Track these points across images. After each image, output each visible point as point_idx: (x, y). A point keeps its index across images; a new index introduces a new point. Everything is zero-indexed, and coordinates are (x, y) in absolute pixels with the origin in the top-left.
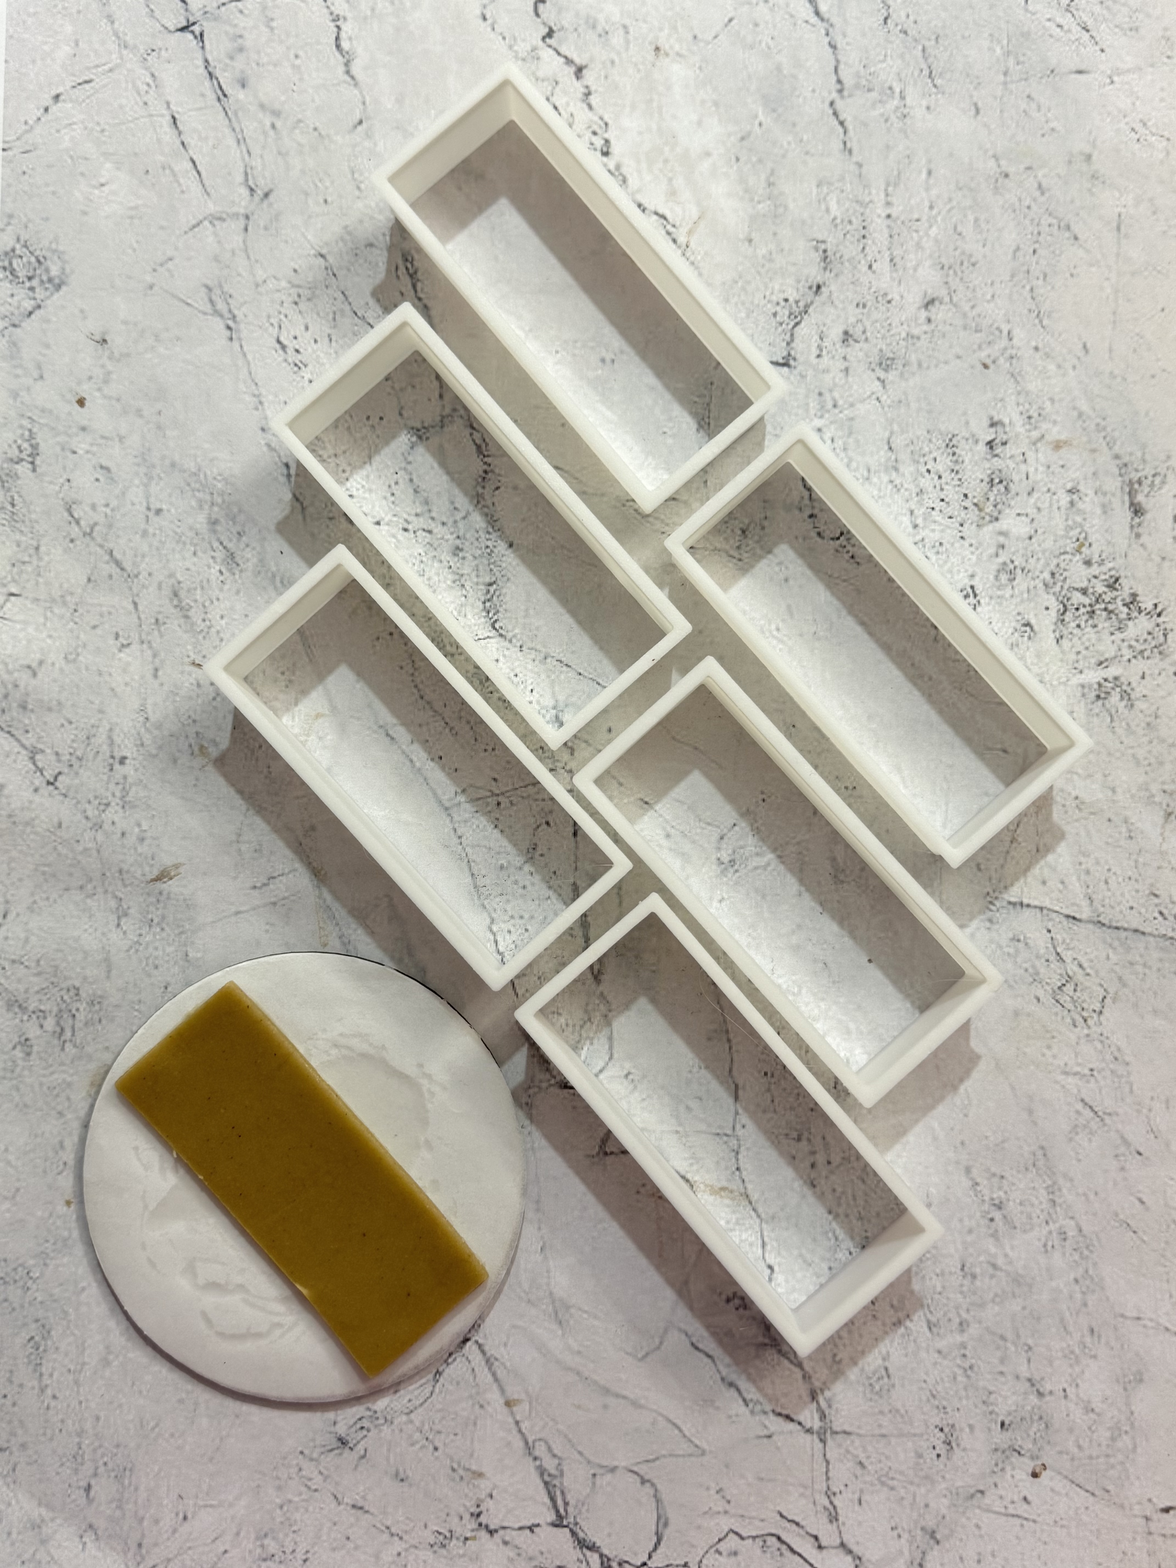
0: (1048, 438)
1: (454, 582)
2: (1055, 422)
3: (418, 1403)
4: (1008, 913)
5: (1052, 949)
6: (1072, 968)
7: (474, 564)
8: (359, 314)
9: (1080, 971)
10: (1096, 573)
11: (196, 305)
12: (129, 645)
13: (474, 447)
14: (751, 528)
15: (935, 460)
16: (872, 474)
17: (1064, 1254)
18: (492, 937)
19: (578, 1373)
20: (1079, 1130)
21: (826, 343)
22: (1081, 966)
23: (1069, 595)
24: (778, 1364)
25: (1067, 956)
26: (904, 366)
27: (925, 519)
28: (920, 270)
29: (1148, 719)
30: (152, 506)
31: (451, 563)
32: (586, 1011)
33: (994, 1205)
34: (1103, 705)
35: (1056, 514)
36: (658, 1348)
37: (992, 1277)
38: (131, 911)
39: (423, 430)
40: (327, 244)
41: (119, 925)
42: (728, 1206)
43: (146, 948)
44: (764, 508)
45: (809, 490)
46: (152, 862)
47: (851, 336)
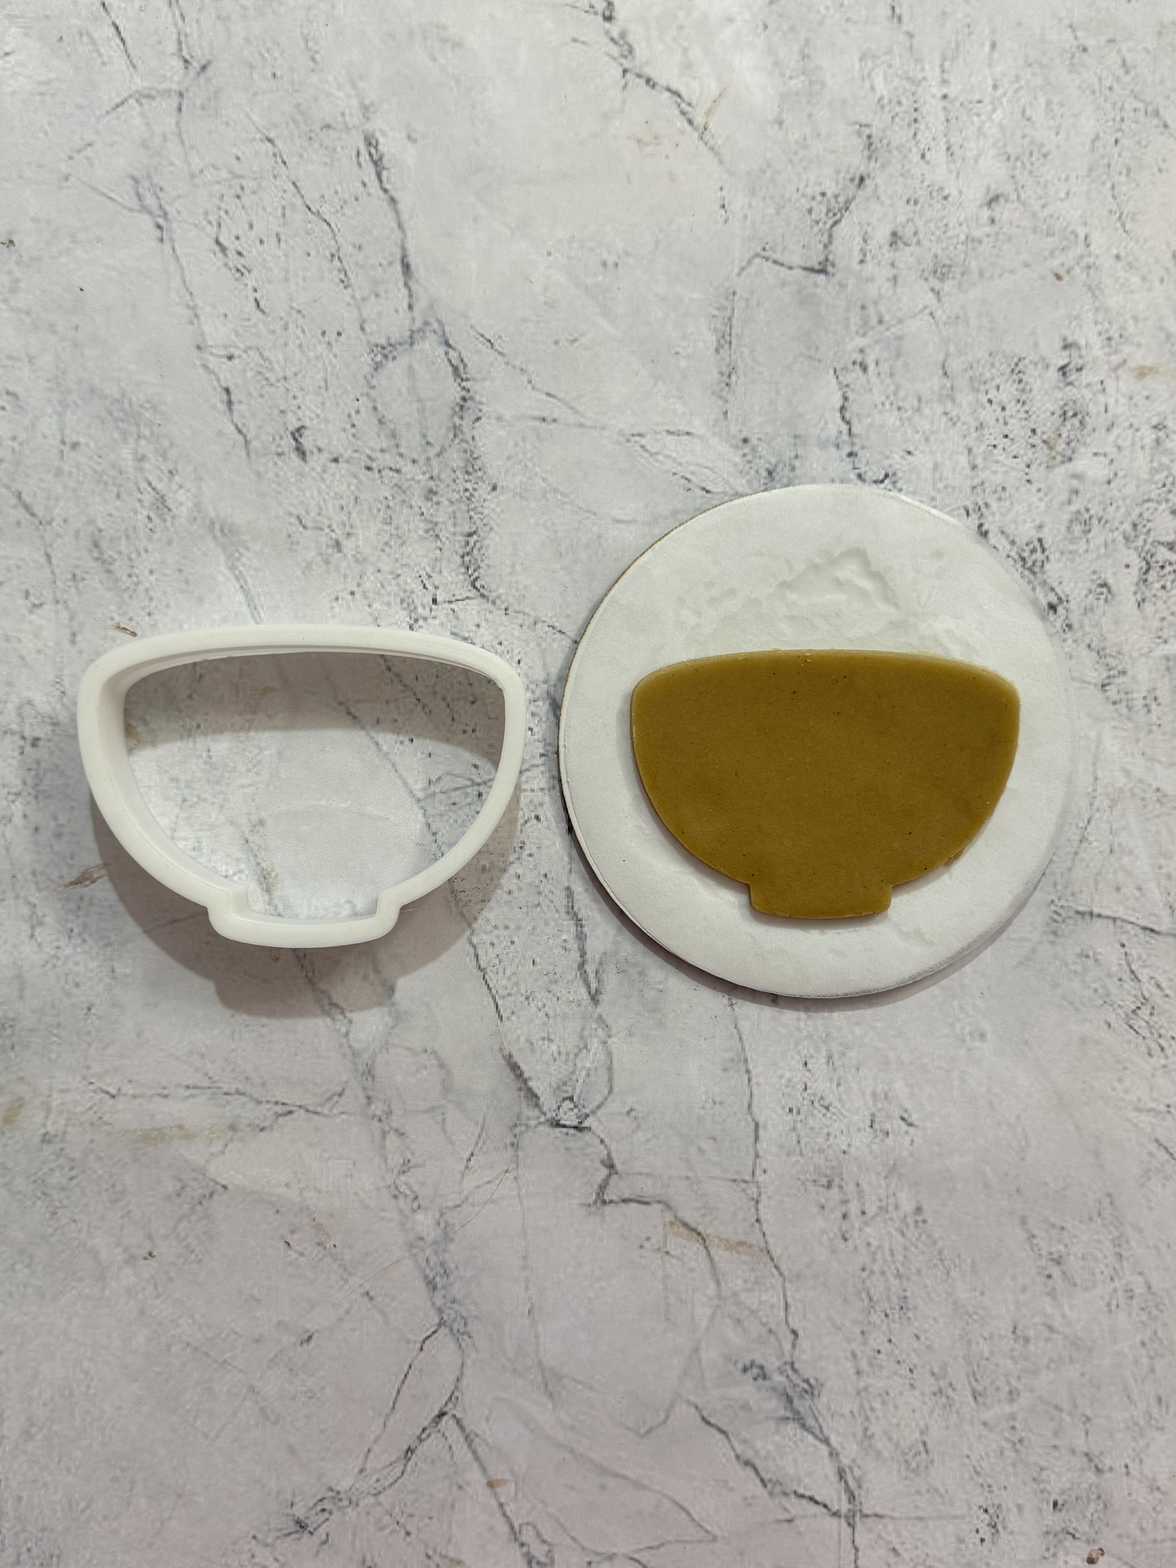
0: (1131, 364)
1: (427, 532)
2: (1139, 345)
3: (387, 1483)
4: (1076, 925)
5: (1126, 967)
6: (1148, 988)
7: (450, 510)
8: (313, 209)
9: (1158, 991)
11: (120, 199)
13: (450, 369)
14: (779, 469)
16: (923, 405)
17: (1130, 1314)
18: (472, 951)
19: (572, 1451)
20: (1151, 1174)
21: (872, 245)
22: (1159, 986)
23: (1153, 550)
24: (802, 1440)
25: (1143, 974)
26: (963, 274)
27: (985, 459)
28: (981, 160)
30: (67, 440)
31: (424, 510)
32: (582, 1037)
33: (1053, 1260)
37: (1048, 1340)
38: (48, 920)
39: (389, 348)
40: (275, 126)
41: (32, 936)
42: (746, 1263)
43: (65, 963)
44: (795, 445)
45: (848, 423)
46: (72, 862)
47: (900, 238)
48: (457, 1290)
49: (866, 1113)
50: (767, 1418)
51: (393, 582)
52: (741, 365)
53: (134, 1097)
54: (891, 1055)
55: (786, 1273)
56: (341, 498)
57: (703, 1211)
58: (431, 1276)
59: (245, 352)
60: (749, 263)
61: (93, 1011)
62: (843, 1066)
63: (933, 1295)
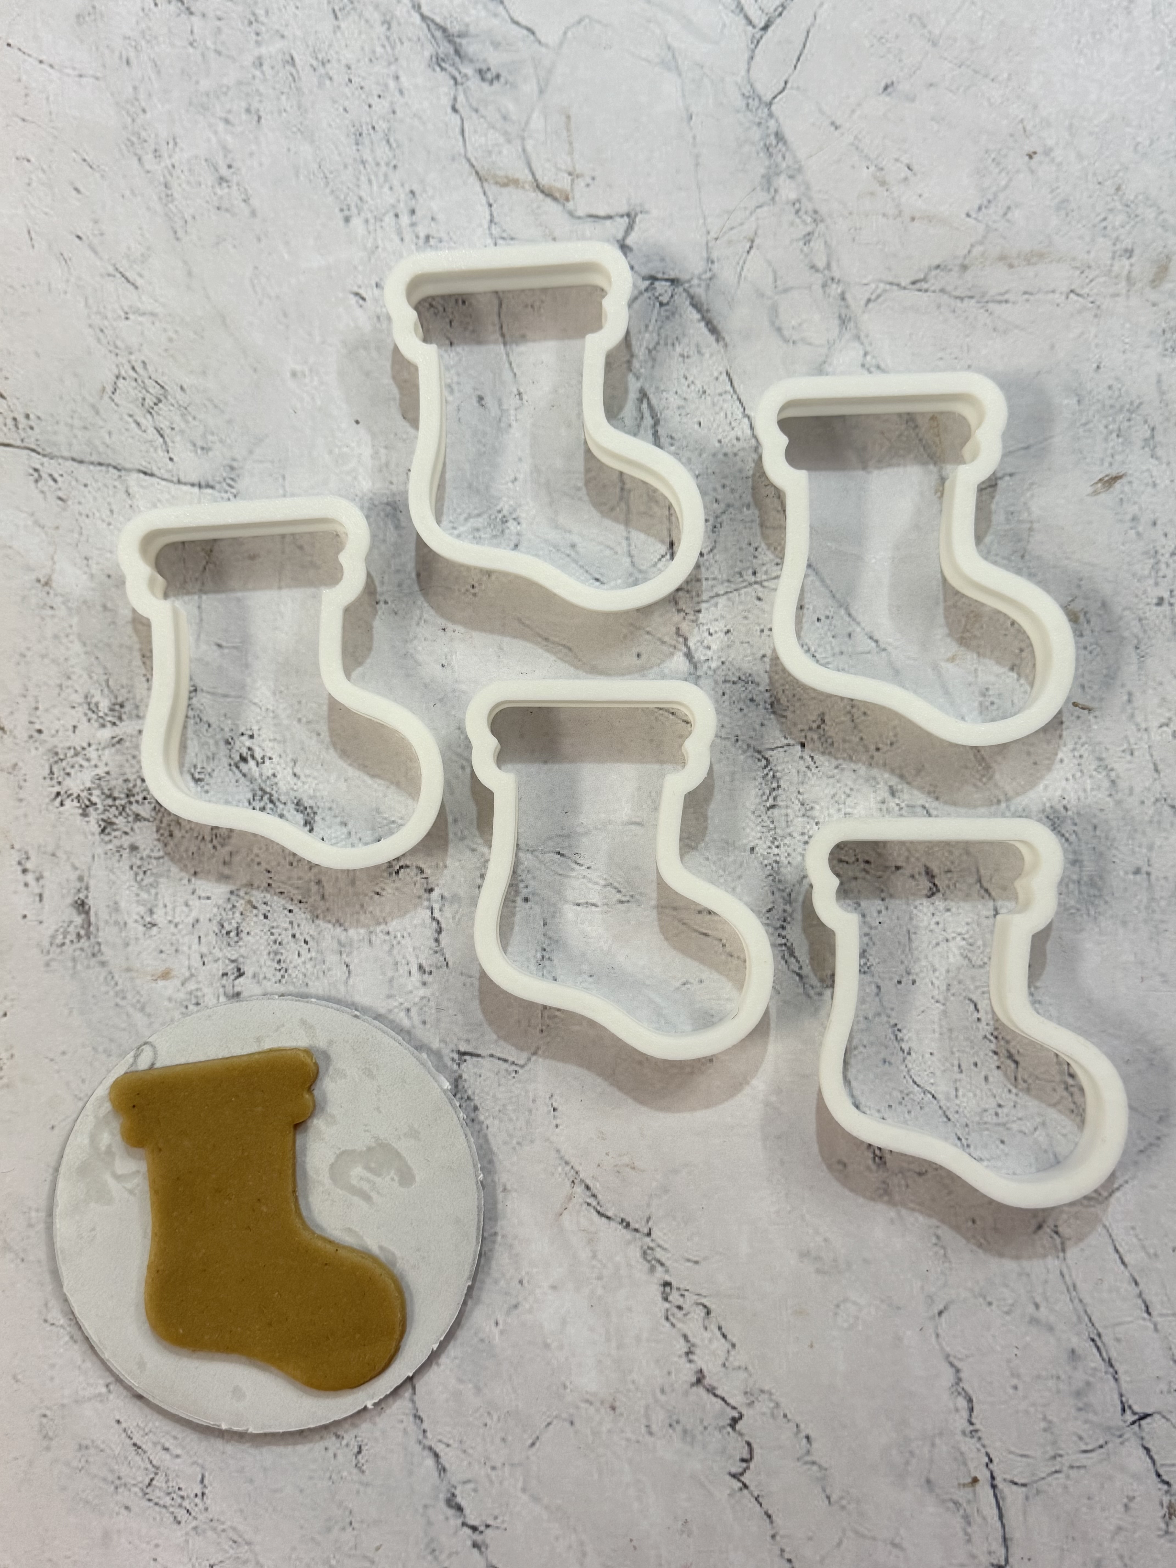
10: (125, 838)
12: (1160, 726)
15: (299, 955)
29: (70, 683)
34: (116, 697)
35: (167, 900)
36: (568, 29)
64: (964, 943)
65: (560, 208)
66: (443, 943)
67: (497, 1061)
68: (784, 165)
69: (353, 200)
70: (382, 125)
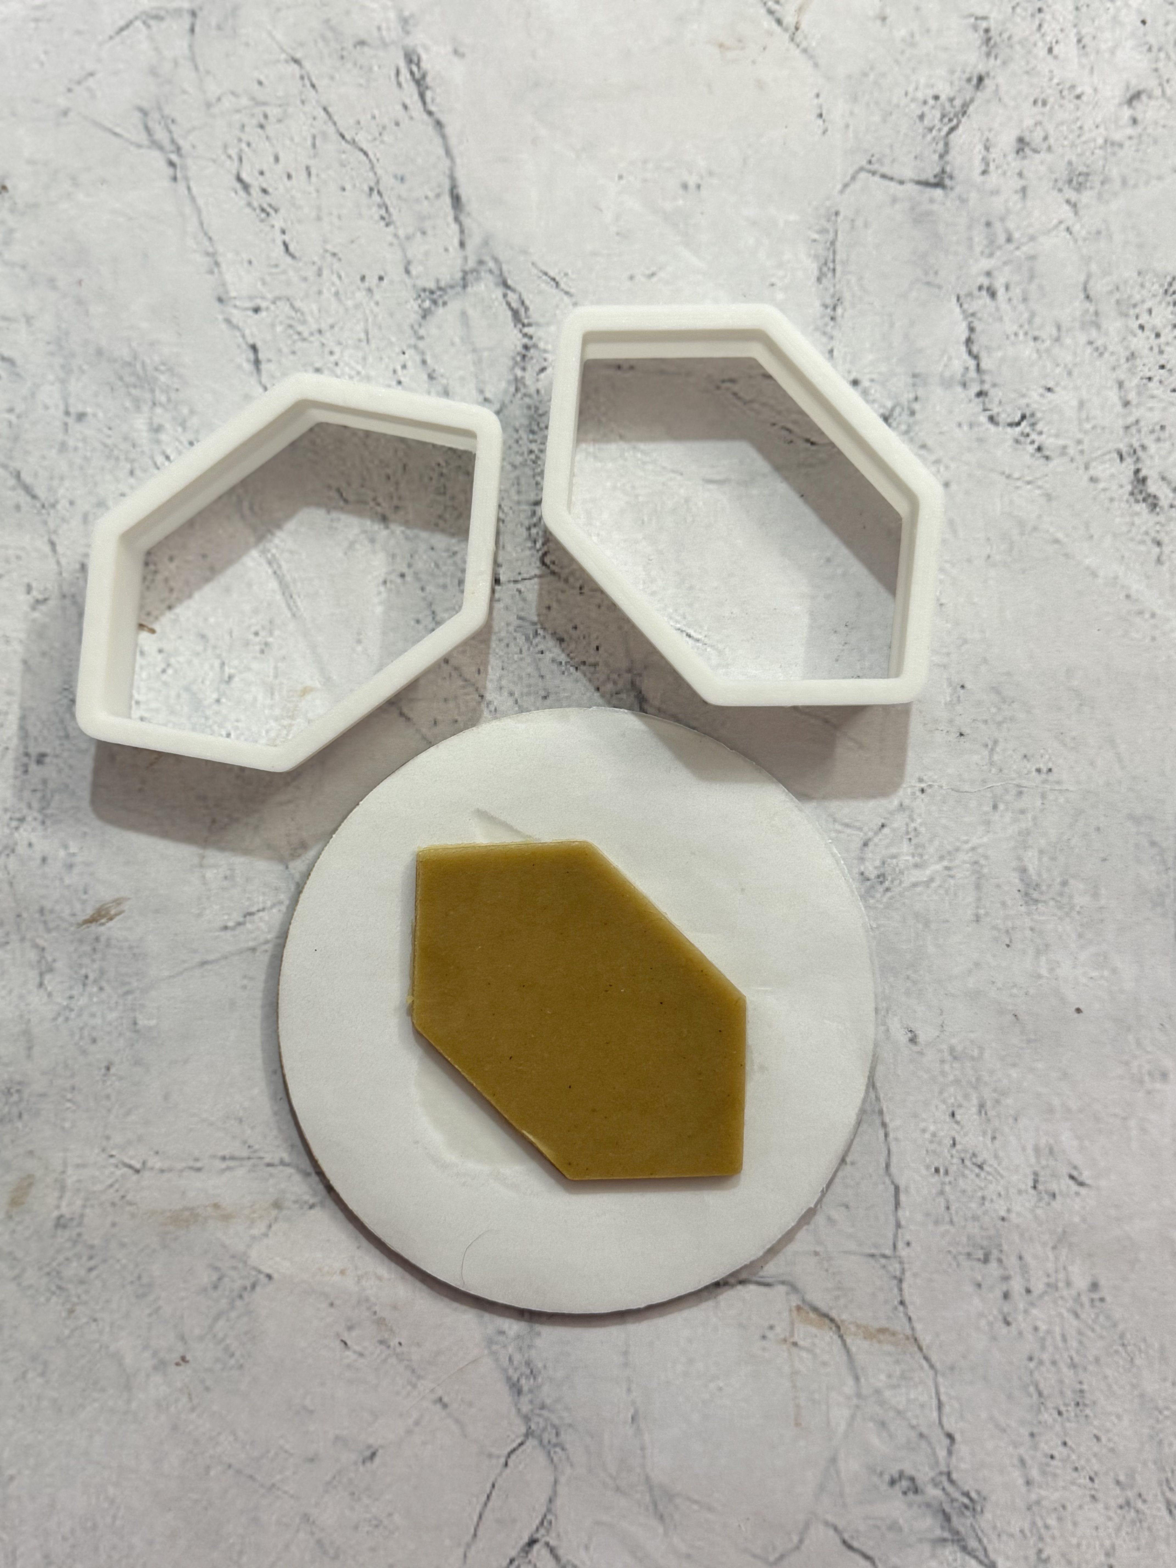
7: (513, 475)
8: (348, 137)
11: (127, 135)
12: (45, 600)
13: (509, 313)
15: (1150, 311)
16: (1063, 334)
21: (995, 154)
26: (1103, 183)
27: (1139, 394)
28: (1119, 53)
30: (72, 410)
36: (797, 1548)
38: (58, 965)
39: (439, 293)
40: (302, 44)
41: (41, 985)
42: (890, 1354)
43: (79, 1015)
44: (914, 385)
45: (976, 357)
46: (85, 897)
47: (1028, 144)
48: (547, 1393)
49: (1029, 1171)
50: (921, 1540)
51: (450, 561)
52: (847, 296)
53: (162, 1171)
54: (1056, 1102)
55: (938, 1365)
56: (387, 466)
57: (837, 1293)
58: (515, 1377)
59: (274, 302)
60: (853, 178)
61: (113, 1070)
62: (999, 1116)
63: (1115, 1388)
64: (300, 328)
65: (808, 1297)
66: (964, 326)
67: (895, 176)
68: (510, 1349)
69: (1087, 1314)
70: (1047, 1417)
